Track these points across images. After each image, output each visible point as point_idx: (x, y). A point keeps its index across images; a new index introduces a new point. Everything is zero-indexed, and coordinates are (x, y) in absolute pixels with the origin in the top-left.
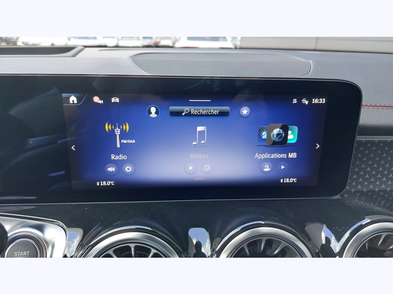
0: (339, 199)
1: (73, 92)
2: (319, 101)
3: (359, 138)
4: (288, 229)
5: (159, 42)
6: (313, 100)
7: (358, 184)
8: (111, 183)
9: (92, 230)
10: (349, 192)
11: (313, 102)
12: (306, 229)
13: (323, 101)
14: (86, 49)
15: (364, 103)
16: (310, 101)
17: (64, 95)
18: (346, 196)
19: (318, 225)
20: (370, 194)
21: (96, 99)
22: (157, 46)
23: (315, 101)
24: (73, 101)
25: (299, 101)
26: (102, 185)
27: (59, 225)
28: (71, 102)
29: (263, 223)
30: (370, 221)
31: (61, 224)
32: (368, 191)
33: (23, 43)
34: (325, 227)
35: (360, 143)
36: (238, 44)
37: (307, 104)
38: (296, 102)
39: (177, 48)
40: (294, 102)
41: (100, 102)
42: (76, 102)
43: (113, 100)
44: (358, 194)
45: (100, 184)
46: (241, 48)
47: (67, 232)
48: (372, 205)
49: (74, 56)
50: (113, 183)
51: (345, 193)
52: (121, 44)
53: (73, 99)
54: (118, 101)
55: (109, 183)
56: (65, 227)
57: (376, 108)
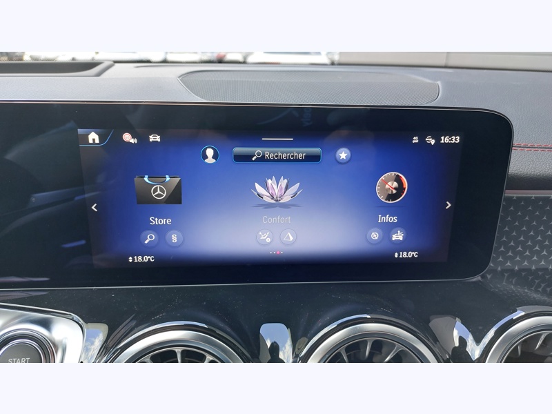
0: (480, 281)
1: (93, 126)
2: (451, 140)
3: (509, 193)
4: (404, 326)
5: (224, 56)
6: (443, 138)
7: (506, 259)
8: (149, 259)
9: (121, 327)
10: (494, 271)
11: (442, 142)
12: (430, 325)
13: (456, 139)
14: (117, 65)
15: (515, 142)
16: (438, 140)
17: (80, 131)
18: (489, 277)
19: (448, 319)
20: (523, 274)
21: (127, 137)
22: (220, 61)
23: (445, 140)
24: (94, 140)
25: (422, 140)
26: (136, 261)
27: (72, 320)
28: (91, 141)
29: (369, 317)
30: (523, 313)
31: (76, 317)
32: (521, 270)
33: (31, 57)
34: (458, 323)
35: (509, 199)
36: (336, 58)
37: (433, 144)
38: (417, 141)
39: (249, 64)
40: (414, 142)
41: (132, 141)
42: (97, 141)
43: (152, 138)
44: (506, 275)
45: (134, 259)
46: (340, 64)
47: (85, 330)
48: (526, 291)
49: (99, 75)
50: (152, 259)
51: (489, 272)
52: (170, 58)
53: (93, 137)
54: (159, 140)
55: (146, 259)
56: (81, 322)
57: (533, 150)
